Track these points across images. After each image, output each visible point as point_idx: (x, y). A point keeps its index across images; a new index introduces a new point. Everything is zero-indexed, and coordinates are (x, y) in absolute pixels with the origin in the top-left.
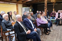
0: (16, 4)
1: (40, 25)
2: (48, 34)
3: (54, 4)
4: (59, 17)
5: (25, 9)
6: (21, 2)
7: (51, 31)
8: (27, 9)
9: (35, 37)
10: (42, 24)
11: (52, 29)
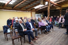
0: (31, 12)
1: (40, 26)
2: (46, 33)
4: (62, 21)
5: (37, 15)
6: (35, 10)
7: (50, 32)
8: (39, 15)
9: (29, 33)
10: (42, 26)
11: (52, 31)
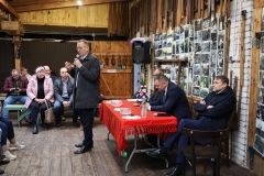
3: (17, 39)
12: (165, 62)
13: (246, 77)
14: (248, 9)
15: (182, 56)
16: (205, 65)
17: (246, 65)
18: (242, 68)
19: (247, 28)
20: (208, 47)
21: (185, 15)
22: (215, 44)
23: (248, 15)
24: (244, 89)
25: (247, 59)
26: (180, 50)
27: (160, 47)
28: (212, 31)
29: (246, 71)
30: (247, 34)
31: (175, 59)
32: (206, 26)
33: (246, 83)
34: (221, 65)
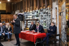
12: (29, 20)
13: (58, 22)
14: (57, 7)
15: (36, 18)
16: (45, 20)
17: (58, 20)
18: (57, 20)
19: (57, 11)
20: (45, 16)
21: (36, 7)
22: (47, 15)
23: (57, 8)
24: (58, 25)
25: (58, 18)
26: (35, 16)
27: (27, 16)
28: (46, 12)
29: (58, 21)
30: (57, 13)
31: (33, 19)
32: (44, 11)
33: (58, 24)
34: (50, 20)
